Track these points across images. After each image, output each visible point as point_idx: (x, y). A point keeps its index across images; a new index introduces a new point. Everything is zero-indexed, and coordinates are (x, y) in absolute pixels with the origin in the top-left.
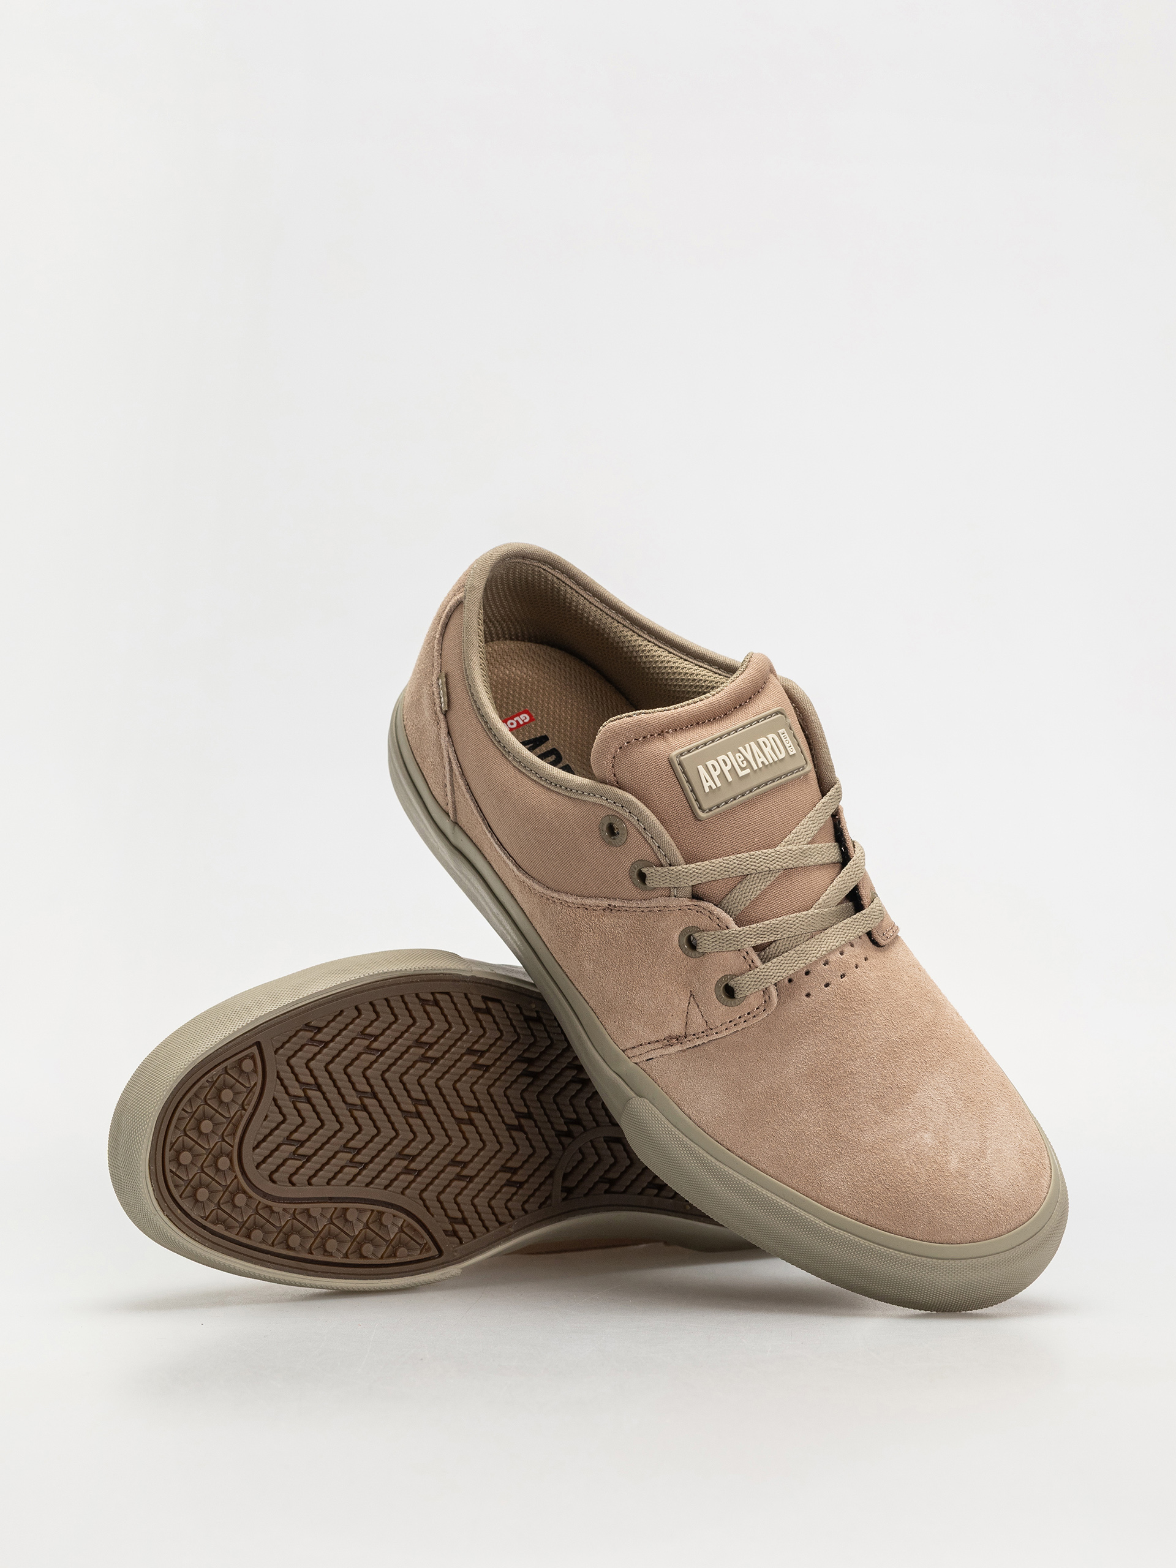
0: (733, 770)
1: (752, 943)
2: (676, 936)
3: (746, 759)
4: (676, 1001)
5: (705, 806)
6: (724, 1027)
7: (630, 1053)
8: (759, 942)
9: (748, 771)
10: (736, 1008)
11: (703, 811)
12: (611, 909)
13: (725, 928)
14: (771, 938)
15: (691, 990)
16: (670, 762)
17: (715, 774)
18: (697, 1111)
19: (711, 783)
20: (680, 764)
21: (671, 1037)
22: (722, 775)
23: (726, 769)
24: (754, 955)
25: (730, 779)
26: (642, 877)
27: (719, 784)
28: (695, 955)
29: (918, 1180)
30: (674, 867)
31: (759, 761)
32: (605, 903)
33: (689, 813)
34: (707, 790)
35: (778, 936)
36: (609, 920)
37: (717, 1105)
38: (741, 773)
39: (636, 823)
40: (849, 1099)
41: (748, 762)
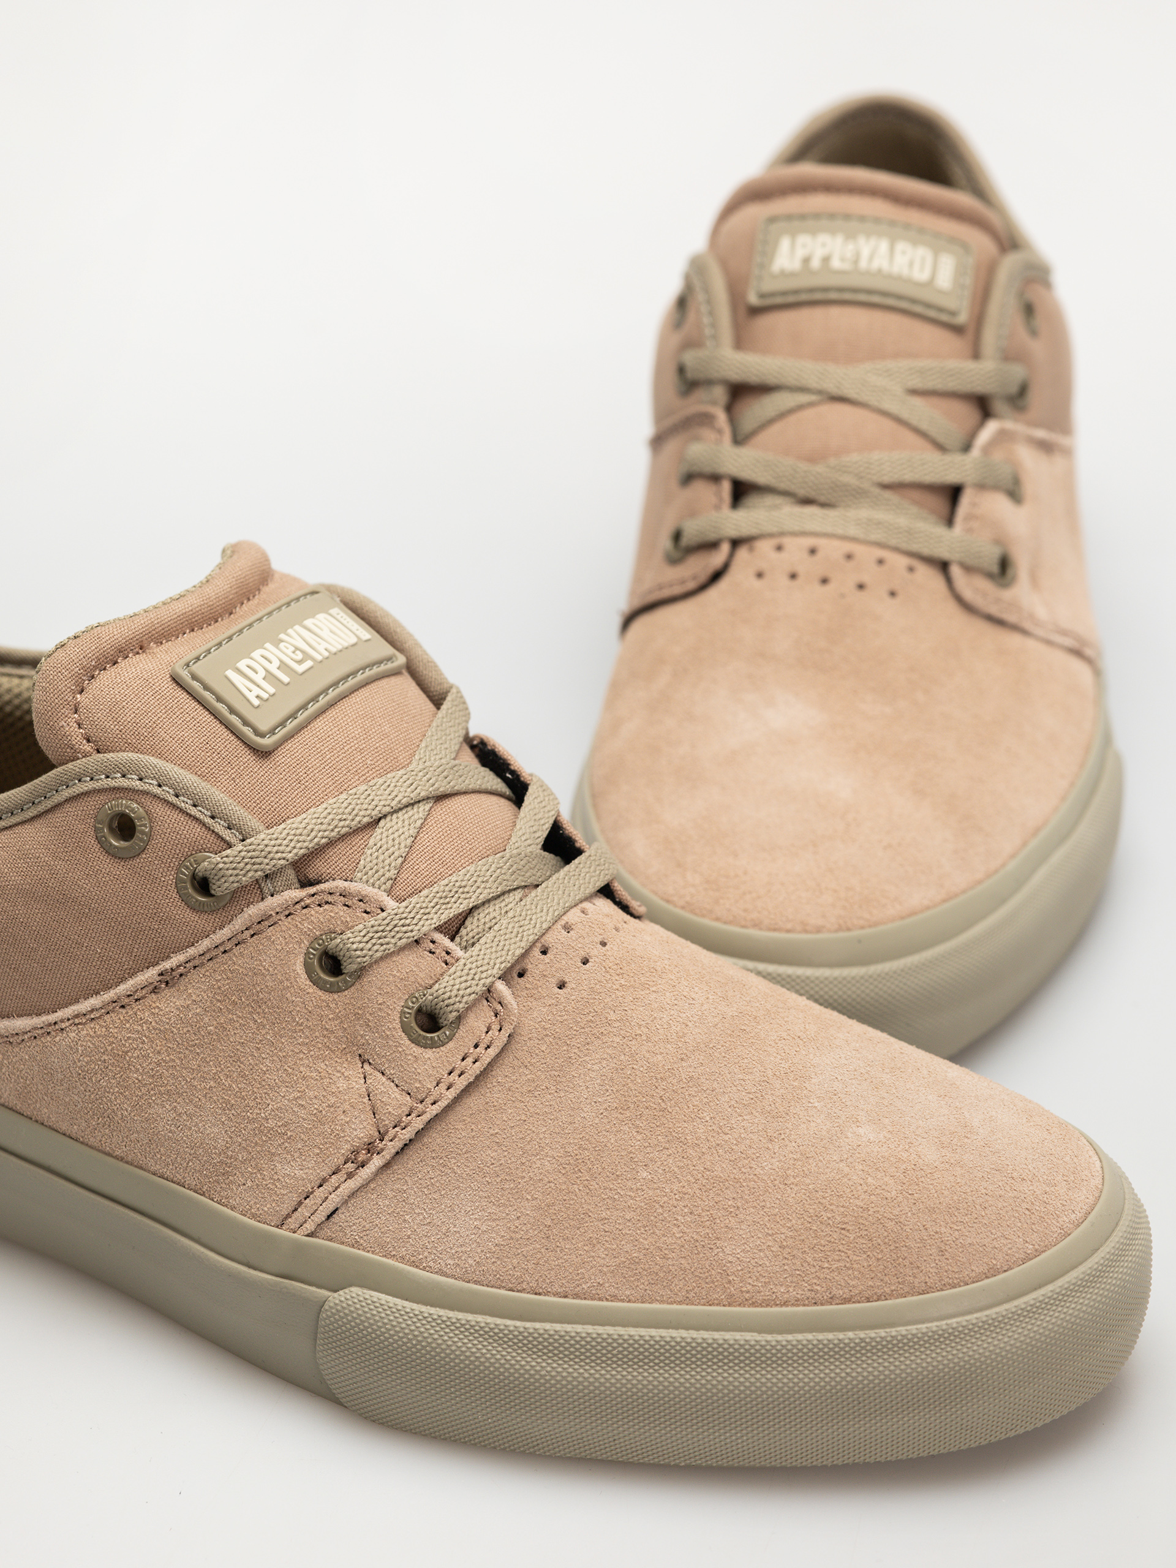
0: (283, 666)
1: (433, 921)
2: (300, 969)
3: (297, 649)
4: (342, 1084)
5: (263, 727)
6: (443, 1087)
7: (292, 1222)
8: (444, 918)
9: (309, 664)
10: (451, 1045)
11: (263, 736)
12: (168, 980)
13: (379, 911)
14: (462, 906)
15: (360, 1052)
16: (174, 679)
17: (259, 678)
18: (452, 1257)
19: (257, 691)
20: (194, 677)
21: (356, 1152)
22: (269, 676)
23: (273, 668)
24: (444, 940)
25: (286, 679)
26: (203, 885)
27: (272, 690)
28: (346, 981)
29: (888, 1195)
30: (253, 839)
31: (321, 649)
32: (151, 974)
33: (242, 749)
34: (256, 702)
35: (472, 900)
36: (169, 1003)
37: (484, 1228)
38: (300, 668)
39: (157, 791)
40: (708, 1119)
41: (302, 652)
